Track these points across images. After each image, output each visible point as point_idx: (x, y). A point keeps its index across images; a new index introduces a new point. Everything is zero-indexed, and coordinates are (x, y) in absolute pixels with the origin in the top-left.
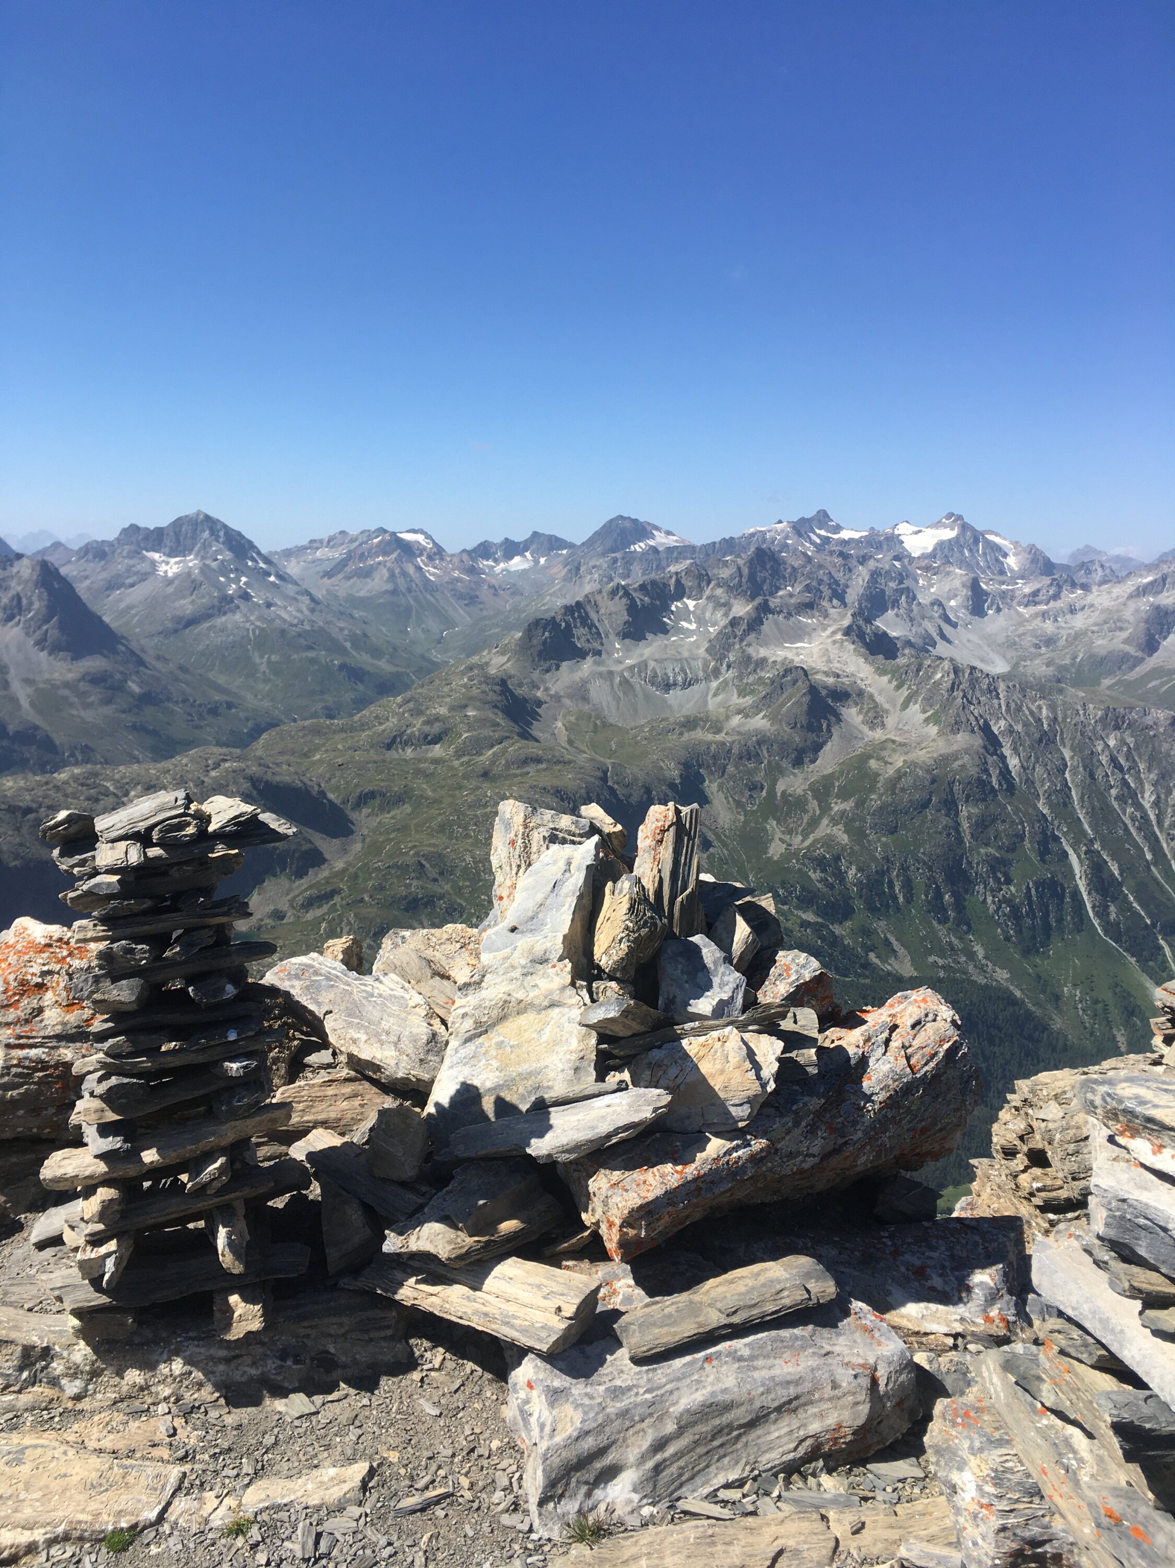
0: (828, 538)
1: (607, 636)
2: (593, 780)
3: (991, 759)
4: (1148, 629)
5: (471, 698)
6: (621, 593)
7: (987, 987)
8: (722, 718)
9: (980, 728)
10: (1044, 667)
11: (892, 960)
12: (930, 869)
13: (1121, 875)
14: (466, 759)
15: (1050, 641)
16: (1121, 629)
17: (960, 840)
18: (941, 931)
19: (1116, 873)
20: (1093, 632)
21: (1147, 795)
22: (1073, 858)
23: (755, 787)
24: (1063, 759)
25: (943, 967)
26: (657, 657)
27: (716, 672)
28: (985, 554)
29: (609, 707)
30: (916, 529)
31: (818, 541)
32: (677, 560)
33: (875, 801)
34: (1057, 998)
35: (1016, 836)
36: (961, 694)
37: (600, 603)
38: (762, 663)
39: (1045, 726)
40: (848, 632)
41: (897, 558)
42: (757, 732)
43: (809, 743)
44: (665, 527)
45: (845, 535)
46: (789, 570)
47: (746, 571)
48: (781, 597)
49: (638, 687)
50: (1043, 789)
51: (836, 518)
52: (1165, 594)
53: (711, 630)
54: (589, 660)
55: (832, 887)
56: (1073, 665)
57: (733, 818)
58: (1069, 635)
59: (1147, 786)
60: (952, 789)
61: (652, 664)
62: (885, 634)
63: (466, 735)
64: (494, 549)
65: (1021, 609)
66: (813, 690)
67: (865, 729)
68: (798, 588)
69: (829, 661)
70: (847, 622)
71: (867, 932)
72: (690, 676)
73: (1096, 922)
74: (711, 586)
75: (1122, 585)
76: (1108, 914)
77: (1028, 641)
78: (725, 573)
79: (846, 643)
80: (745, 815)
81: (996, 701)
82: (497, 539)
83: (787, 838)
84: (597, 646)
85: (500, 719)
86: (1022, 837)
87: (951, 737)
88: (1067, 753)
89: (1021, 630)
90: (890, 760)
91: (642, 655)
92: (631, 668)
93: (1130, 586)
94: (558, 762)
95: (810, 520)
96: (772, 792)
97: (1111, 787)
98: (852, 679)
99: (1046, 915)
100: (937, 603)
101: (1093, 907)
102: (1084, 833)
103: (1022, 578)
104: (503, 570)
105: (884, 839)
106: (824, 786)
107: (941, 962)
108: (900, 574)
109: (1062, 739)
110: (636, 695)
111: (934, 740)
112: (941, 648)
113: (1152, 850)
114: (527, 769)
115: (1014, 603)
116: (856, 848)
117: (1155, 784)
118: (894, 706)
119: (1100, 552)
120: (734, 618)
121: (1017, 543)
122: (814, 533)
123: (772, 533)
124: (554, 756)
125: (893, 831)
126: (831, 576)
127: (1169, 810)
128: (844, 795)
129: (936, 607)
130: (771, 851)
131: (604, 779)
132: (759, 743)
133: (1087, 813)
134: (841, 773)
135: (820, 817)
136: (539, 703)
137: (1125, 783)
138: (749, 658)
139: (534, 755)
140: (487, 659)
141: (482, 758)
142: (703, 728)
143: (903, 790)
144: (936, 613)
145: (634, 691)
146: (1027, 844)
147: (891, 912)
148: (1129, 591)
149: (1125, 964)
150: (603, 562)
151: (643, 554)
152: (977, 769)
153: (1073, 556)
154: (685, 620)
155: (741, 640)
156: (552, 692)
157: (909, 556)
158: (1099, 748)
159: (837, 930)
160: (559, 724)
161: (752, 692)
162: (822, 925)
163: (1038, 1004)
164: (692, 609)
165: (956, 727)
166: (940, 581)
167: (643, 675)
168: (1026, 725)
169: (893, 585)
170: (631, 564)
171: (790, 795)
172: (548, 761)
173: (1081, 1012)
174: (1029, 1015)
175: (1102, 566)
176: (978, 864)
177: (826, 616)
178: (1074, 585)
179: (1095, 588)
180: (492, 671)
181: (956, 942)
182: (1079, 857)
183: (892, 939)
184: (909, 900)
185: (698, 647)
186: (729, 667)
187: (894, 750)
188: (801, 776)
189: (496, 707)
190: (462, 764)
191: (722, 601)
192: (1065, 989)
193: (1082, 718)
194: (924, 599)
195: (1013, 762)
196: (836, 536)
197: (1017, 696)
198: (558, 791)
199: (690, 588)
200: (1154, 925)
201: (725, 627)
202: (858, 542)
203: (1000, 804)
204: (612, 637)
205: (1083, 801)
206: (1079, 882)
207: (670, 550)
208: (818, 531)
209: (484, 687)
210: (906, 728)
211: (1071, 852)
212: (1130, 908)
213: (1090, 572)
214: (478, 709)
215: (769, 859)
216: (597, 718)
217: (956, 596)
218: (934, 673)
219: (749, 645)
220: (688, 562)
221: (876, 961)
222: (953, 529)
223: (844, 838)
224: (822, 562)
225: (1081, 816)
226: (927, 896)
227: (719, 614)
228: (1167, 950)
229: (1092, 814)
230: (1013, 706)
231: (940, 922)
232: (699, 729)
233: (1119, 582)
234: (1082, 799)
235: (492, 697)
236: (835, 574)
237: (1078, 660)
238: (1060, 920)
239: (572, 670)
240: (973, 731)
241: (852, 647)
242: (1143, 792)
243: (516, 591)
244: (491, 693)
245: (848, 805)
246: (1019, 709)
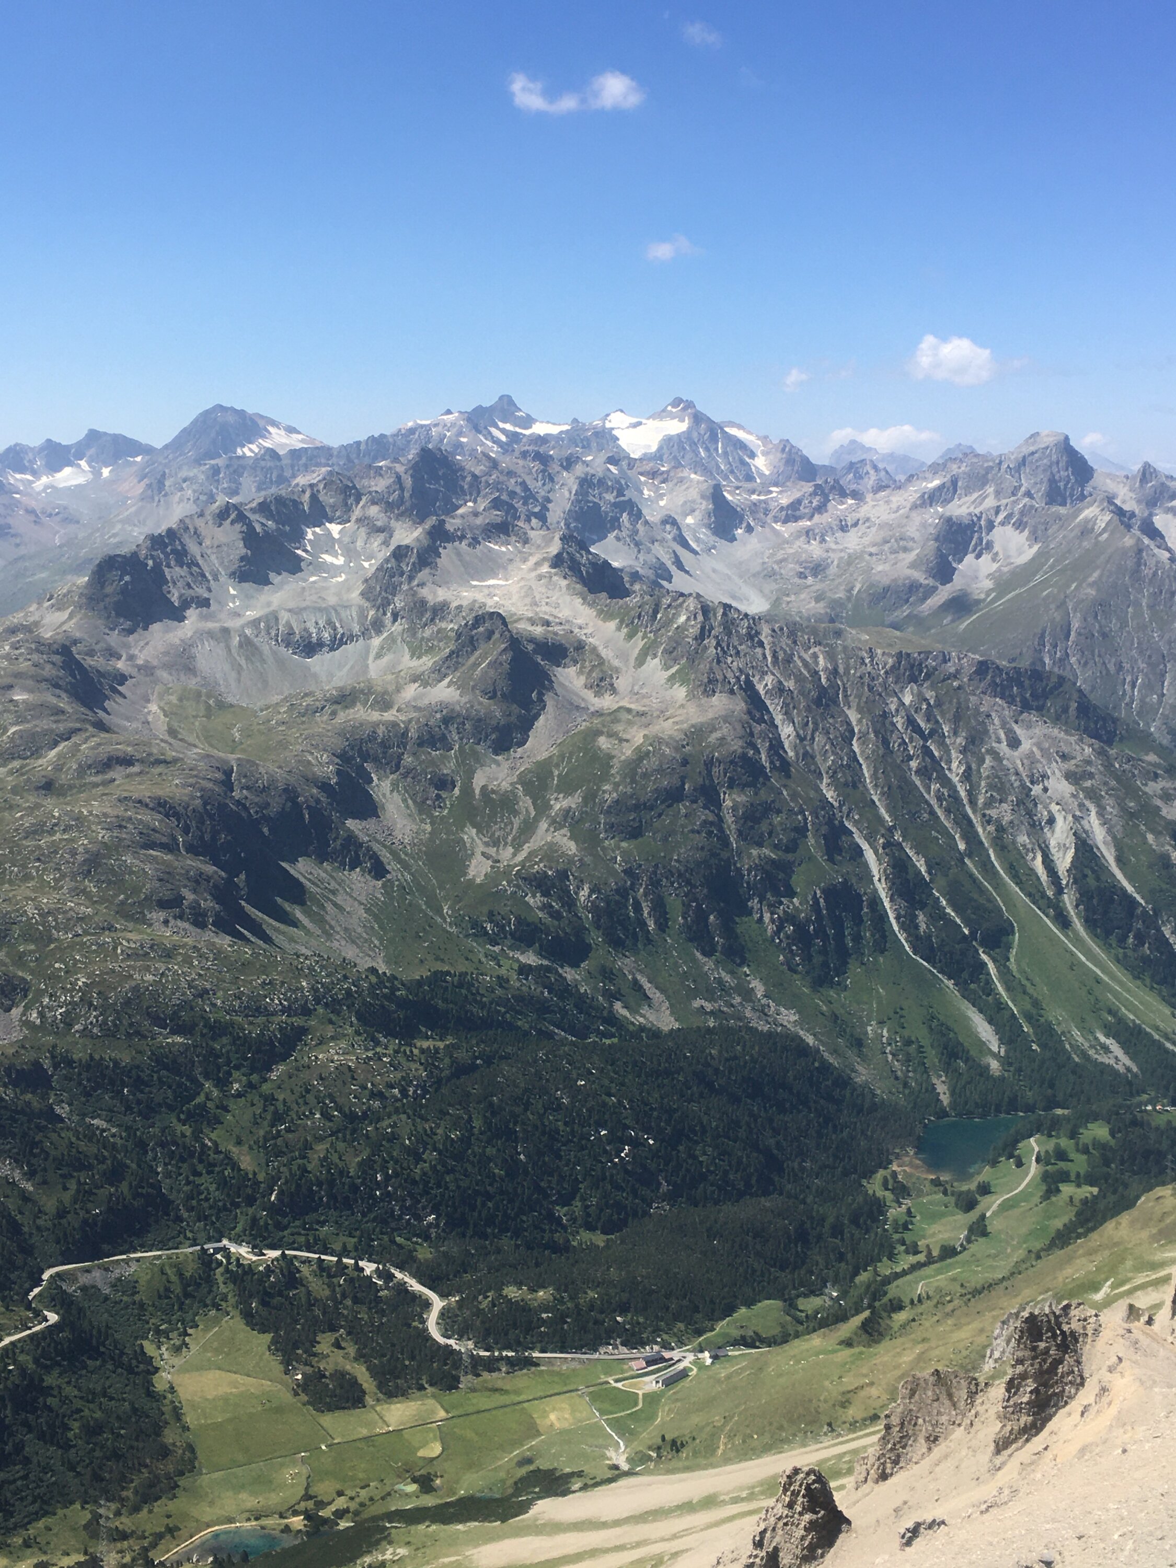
0: (516, 434)
1: (216, 579)
2: (210, 785)
3: (757, 728)
4: (938, 549)
5: (18, 675)
6: (233, 516)
7: (770, 1034)
8: (391, 688)
9: (741, 688)
10: (813, 604)
11: (645, 1010)
12: (688, 882)
13: (930, 873)
14: (16, 764)
15: (818, 569)
16: (905, 550)
17: (725, 842)
18: (708, 964)
19: (923, 870)
20: (871, 555)
21: (954, 765)
22: (870, 856)
23: (443, 784)
24: (849, 724)
25: (712, 1013)
26: (291, 605)
27: (378, 626)
28: (725, 454)
29: (226, 680)
30: (635, 420)
31: (503, 438)
32: (306, 467)
33: (609, 793)
34: (858, 1043)
35: (796, 829)
36: (714, 643)
37: (203, 530)
38: (440, 610)
39: (823, 681)
40: (557, 561)
41: (612, 460)
42: (442, 706)
43: (513, 719)
44: (286, 421)
45: (540, 429)
46: (469, 479)
47: (408, 482)
48: (462, 516)
49: (265, 649)
50: (826, 763)
51: (525, 407)
52: (956, 502)
53: (366, 564)
54: (192, 614)
55: (556, 915)
56: (849, 599)
57: (415, 828)
58: (841, 558)
59: (954, 754)
60: (709, 772)
61: (284, 617)
62: (606, 564)
63: (13, 729)
64: (31, 455)
65: (778, 526)
66: (515, 643)
67: (589, 695)
68: (482, 505)
69: (535, 604)
70: (555, 548)
71: (607, 974)
72: (340, 631)
73: (902, 937)
74: (361, 503)
75: (902, 491)
76: (917, 927)
77: (791, 568)
78: (380, 485)
79: (555, 578)
80: (432, 824)
81: (758, 650)
82: (35, 441)
83: (492, 851)
84: (201, 592)
85: (64, 703)
86: (801, 831)
87: (704, 700)
88: (853, 716)
89: (780, 556)
90: (625, 736)
91: (269, 604)
92: (255, 623)
93: (912, 493)
94: (158, 762)
95: (491, 409)
96: (467, 790)
97: (910, 758)
98: (567, 627)
99: (840, 936)
100: (670, 521)
101: (897, 918)
102: (881, 820)
103: (776, 484)
104: (47, 487)
105: (624, 844)
106: (539, 779)
107: (709, 1007)
108: (618, 482)
109: (846, 696)
110: (263, 661)
111: (682, 706)
112: (680, 582)
113: (964, 837)
114: (111, 775)
115: (769, 519)
116: (588, 860)
117: (964, 751)
118: (627, 661)
119: (870, 449)
120: (399, 547)
121: (766, 437)
122: (497, 427)
123: (440, 429)
124: (149, 755)
125: (635, 833)
126: (524, 484)
127: (983, 783)
128: (567, 788)
129: (668, 527)
130: (472, 872)
131: (228, 784)
132: (447, 721)
133: (883, 794)
134: (562, 756)
135: (537, 820)
136: (122, 678)
137: (927, 752)
138: (423, 602)
139: (120, 754)
140: (35, 618)
141: (40, 762)
142: (364, 705)
143: (645, 776)
144: (669, 534)
145: (261, 654)
146: (811, 841)
147: (640, 946)
148: (911, 499)
149: (941, 989)
150: (199, 473)
151: (257, 459)
152: (740, 743)
153: (838, 454)
154: (327, 552)
155: (411, 578)
156: (140, 662)
157: (628, 457)
158: (893, 707)
159: (570, 974)
160: (153, 707)
161: (430, 650)
162: (548, 969)
163: (835, 1052)
164: (336, 536)
165: (709, 686)
166: (671, 491)
167: (273, 633)
168: (799, 679)
169: (610, 497)
170: (241, 475)
171: (493, 792)
172: (141, 761)
173: (890, 1057)
174: (826, 1068)
175: (875, 468)
176: (749, 871)
177: (526, 541)
178: (843, 494)
179: (869, 497)
180: (47, 634)
181: (727, 978)
182: (876, 852)
183: (643, 981)
184: (662, 926)
185: (349, 590)
186: (395, 617)
187: (630, 723)
188: (506, 765)
189: (57, 686)
190: (11, 773)
191: (379, 524)
192: (869, 1028)
193: (869, 668)
194: (652, 515)
195: (787, 731)
196: (527, 432)
197: (785, 642)
198: (159, 804)
199: (332, 507)
200: (973, 933)
201: (387, 561)
202: (558, 438)
203: (772, 788)
204: (223, 578)
205: (877, 779)
206: (877, 885)
207: (295, 454)
208: (501, 425)
209: (35, 657)
210: (644, 691)
211: (865, 846)
212: (944, 916)
213: (861, 478)
214: (31, 691)
215: (471, 882)
216: (209, 696)
217: (693, 511)
218: (676, 616)
219: (422, 585)
220: (324, 470)
221: (625, 1012)
222: (682, 421)
223: (571, 847)
224: (512, 468)
225: (875, 798)
226: (684, 918)
227: (376, 542)
228: (991, 966)
229: (888, 795)
230: (781, 656)
231: (704, 954)
232: (359, 706)
233: (900, 488)
234: (874, 776)
235: (48, 671)
236: (531, 484)
237: (855, 592)
238: (857, 938)
239: (167, 630)
240: (732, 692)
241: (564, 583)
242: (949, 762)
243: (69, 519)
244: (48, 667)
245: (572, 802)
246: (789, 660)
